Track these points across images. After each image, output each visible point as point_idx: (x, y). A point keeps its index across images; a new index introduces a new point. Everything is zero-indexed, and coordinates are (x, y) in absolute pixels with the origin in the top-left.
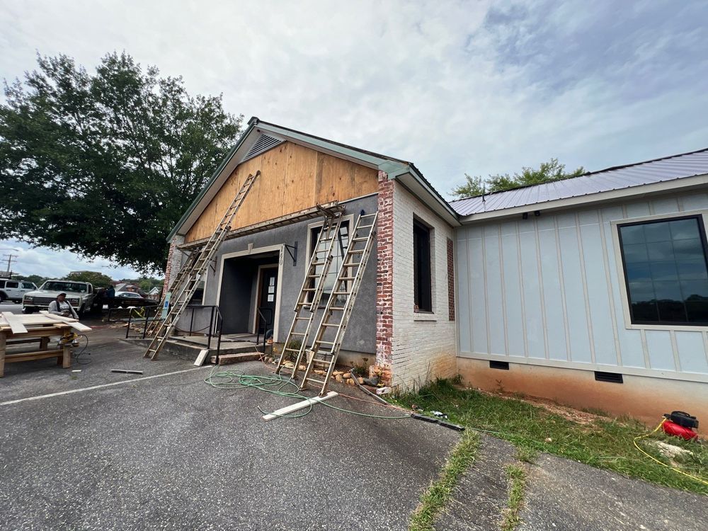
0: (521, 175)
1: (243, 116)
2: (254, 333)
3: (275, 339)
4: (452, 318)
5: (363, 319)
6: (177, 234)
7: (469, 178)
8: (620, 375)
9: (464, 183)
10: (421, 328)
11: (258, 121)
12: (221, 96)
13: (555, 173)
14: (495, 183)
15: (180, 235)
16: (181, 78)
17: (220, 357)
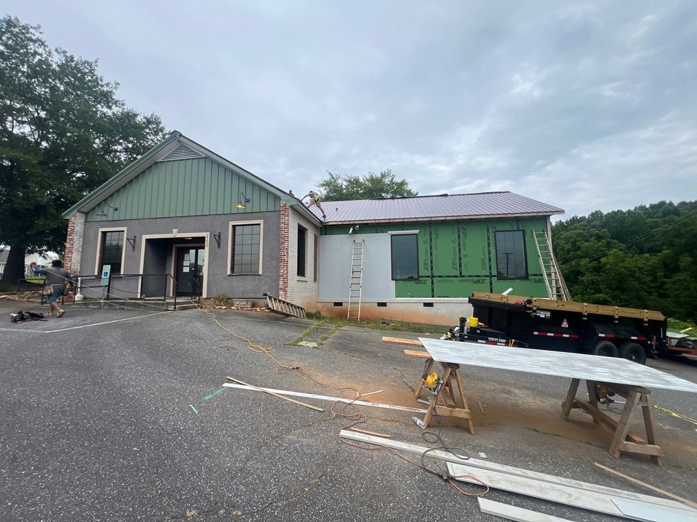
0: (368, 177)
1: (118, 84)
2: (171, 295)
3: (204, 295)
4: (315, 280)
5: (270, 281)
6: (79, 211)
7: (330, 174)
8: (386, 303)
9: (328, 178)
10: (300, 284)
11: (181, 135)
12: (96, 61)
13: (390, 179)
14: (350, 181)
15: (81, 212)
16: (39, 27)
17: (177, 306)
